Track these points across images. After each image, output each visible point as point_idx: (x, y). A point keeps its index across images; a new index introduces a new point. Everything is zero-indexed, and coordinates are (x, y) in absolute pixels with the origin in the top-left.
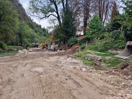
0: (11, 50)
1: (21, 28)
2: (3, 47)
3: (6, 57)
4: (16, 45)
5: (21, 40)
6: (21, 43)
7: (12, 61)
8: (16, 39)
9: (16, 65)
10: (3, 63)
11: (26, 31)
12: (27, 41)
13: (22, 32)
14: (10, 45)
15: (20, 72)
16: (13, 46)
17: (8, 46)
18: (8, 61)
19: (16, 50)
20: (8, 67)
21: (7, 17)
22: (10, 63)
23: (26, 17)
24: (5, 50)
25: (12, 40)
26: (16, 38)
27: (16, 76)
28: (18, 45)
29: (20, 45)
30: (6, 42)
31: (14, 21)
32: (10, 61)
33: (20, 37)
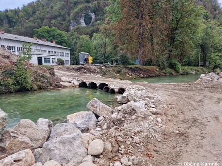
0: (187, 73)
1: (207, 34)
2: (176, 68)
3: (182, 83)
4: (195, 66)
5: (204, 57)
6: (205, 62)
7: (192, 90)
8: (195, 55)
9: (201, 99)
10: (180, 92)
11: (215, 38)
12: (217, 58)
13: (208, 41)
14: (186, 65)
15: (210, 112)
16: (190, 67)
17: (183, 67)
18: (185, 90)
19: (194, 73)
20: (188, 98)
21: (186, 21)
22: (189, 93)
23: (217, 12)
24: (178, 72)
25: (189, 58)
26: (197, 54)
27: (205, 117)
28: (198, 66)
29: (201, 66)
30: (180, 61)
31: (196, 25)
32: (189, 90)
33: (204, 51)
